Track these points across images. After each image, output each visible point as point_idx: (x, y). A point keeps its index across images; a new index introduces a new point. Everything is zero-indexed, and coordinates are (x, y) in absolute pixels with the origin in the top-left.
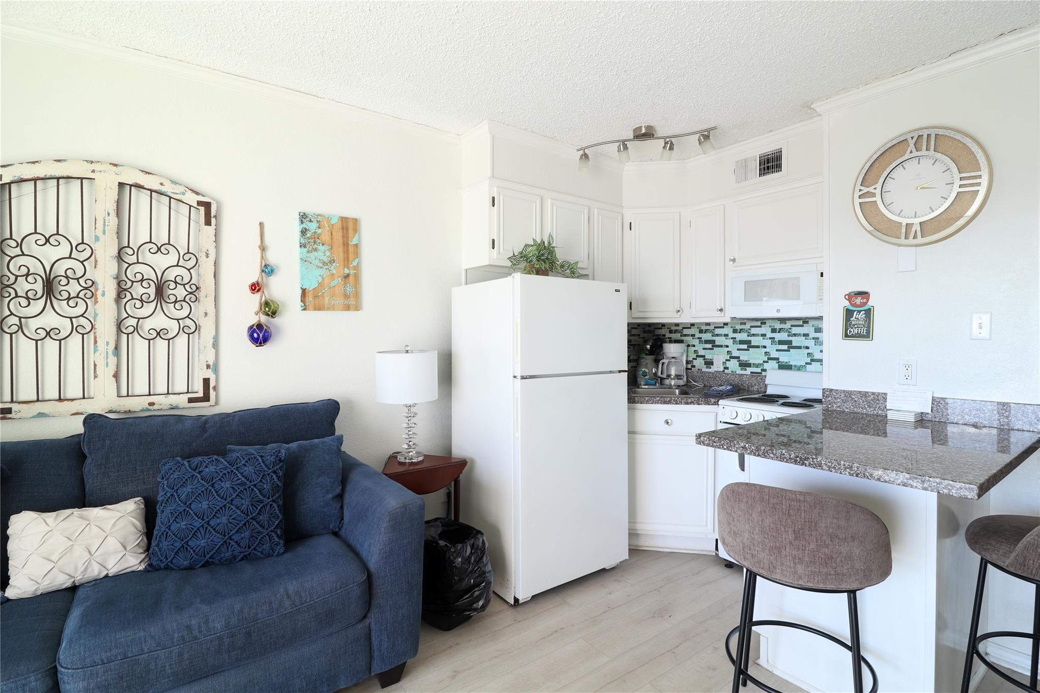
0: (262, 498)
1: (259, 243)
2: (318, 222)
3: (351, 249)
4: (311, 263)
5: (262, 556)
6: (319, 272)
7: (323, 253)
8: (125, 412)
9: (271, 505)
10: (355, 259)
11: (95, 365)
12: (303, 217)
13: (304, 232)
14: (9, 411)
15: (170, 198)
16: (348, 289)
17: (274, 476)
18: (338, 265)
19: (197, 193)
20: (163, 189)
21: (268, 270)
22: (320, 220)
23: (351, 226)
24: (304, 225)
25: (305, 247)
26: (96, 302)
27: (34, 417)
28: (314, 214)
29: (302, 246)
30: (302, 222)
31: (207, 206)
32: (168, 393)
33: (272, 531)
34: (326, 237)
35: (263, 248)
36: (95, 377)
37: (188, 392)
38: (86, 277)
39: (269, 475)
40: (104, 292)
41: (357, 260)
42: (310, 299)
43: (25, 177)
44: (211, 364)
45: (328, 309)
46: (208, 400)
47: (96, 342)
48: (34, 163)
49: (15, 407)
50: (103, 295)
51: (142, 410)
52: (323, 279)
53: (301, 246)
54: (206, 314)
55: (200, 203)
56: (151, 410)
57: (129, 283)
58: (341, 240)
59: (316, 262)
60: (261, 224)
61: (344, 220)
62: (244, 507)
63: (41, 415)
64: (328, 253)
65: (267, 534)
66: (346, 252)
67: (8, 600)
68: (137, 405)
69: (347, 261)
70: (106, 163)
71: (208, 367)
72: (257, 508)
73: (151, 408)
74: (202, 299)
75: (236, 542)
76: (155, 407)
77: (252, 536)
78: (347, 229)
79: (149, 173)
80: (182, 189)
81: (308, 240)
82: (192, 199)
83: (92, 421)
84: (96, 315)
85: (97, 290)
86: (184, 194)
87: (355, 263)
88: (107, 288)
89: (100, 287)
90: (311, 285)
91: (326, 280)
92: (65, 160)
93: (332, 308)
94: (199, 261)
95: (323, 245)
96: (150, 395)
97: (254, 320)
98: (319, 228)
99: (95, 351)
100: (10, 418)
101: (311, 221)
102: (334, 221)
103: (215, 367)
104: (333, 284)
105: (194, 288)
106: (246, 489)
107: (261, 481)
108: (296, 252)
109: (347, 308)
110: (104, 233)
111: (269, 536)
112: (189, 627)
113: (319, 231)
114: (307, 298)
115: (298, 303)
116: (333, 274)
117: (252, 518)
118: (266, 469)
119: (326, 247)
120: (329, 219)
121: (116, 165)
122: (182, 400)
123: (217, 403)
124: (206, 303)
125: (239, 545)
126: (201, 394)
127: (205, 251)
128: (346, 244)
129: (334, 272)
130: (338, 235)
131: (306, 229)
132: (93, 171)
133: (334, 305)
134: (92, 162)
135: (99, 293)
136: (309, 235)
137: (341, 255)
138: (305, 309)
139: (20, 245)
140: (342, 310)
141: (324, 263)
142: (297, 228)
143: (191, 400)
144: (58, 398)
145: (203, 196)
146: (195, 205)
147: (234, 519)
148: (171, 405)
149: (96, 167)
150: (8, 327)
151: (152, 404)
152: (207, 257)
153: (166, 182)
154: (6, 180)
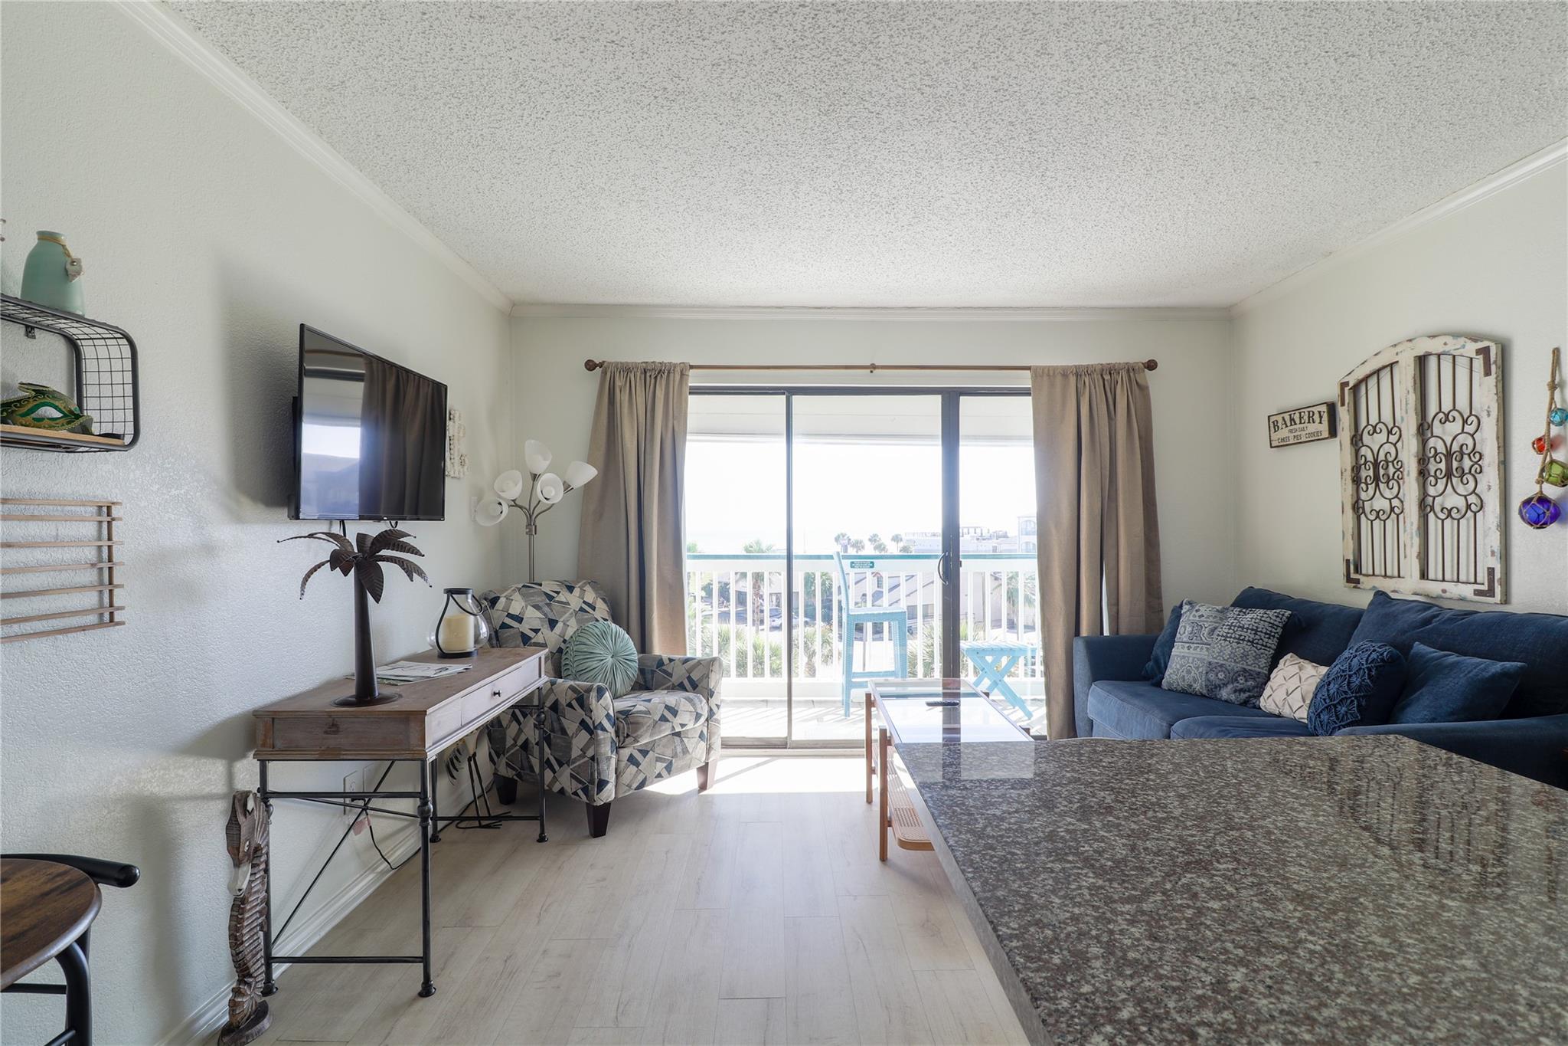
1: (1549, 379)
11: (1406, 545)
14: (1358, 581)
15: (1454, 356)
19: (1475, 340)
20: (1447, 349)
21: (1557, 418)
26: (1404, 483)
27: (1370, 589)
31: (1486, 351)
32: (1458, 581)
35: (1555, 385)
36: (1405, 557)
37: (1476, 582)
38: (1397, 459)
40: (1409, 471)
43: (1362, 378)
44: (1497, 551)
48: (1365, 364)
49: (1361, 578)
50: (1408, 475)
51: (1439, 600)
54: (1489, 488)
55: (1478, 352)
56: (1444, 598)
57: (1427, 459)
60: (1556, 352)
63: (1374, 588)
67: (1260, 708)
68: (1434, 588)
70: (1404, 341)
71: (1493, 553)
73: (1443, 595)
74: (1485, 468)
76: (1447, 595)
79: (1434, 336)
80: (1462, 340)
82: (1471, 348)
84: (1404, 495)
85: (1405, 470)
86: (1464, 347)
88: (1412, 466)
89: (1406, 465)
92: (1381, 351)
94: (1481, 422)
96: (1444, 580)
99: (1405, 531)
100: (1358, 587)
103: (1499, 555)
105: (1477, 455)
110: (1407, 413)
121: (1410, 340)
122: (1467, 591)
123: (1506, 600)
124: (1489, 475)
126: (1485, 587)
127: (1486, 408)
132: (1398, 354)
134: (1395, 345)
135: (1405, 473)
144: (1384, 575)
145: (1481, 341)
146: (1473, 355)
148: (1460, 596)
149: (1398, 349)
150: (1357, 507)
151: (1444, 591)
152: (1489, 415)
153: (1449, 339)
154: (1351, 385)
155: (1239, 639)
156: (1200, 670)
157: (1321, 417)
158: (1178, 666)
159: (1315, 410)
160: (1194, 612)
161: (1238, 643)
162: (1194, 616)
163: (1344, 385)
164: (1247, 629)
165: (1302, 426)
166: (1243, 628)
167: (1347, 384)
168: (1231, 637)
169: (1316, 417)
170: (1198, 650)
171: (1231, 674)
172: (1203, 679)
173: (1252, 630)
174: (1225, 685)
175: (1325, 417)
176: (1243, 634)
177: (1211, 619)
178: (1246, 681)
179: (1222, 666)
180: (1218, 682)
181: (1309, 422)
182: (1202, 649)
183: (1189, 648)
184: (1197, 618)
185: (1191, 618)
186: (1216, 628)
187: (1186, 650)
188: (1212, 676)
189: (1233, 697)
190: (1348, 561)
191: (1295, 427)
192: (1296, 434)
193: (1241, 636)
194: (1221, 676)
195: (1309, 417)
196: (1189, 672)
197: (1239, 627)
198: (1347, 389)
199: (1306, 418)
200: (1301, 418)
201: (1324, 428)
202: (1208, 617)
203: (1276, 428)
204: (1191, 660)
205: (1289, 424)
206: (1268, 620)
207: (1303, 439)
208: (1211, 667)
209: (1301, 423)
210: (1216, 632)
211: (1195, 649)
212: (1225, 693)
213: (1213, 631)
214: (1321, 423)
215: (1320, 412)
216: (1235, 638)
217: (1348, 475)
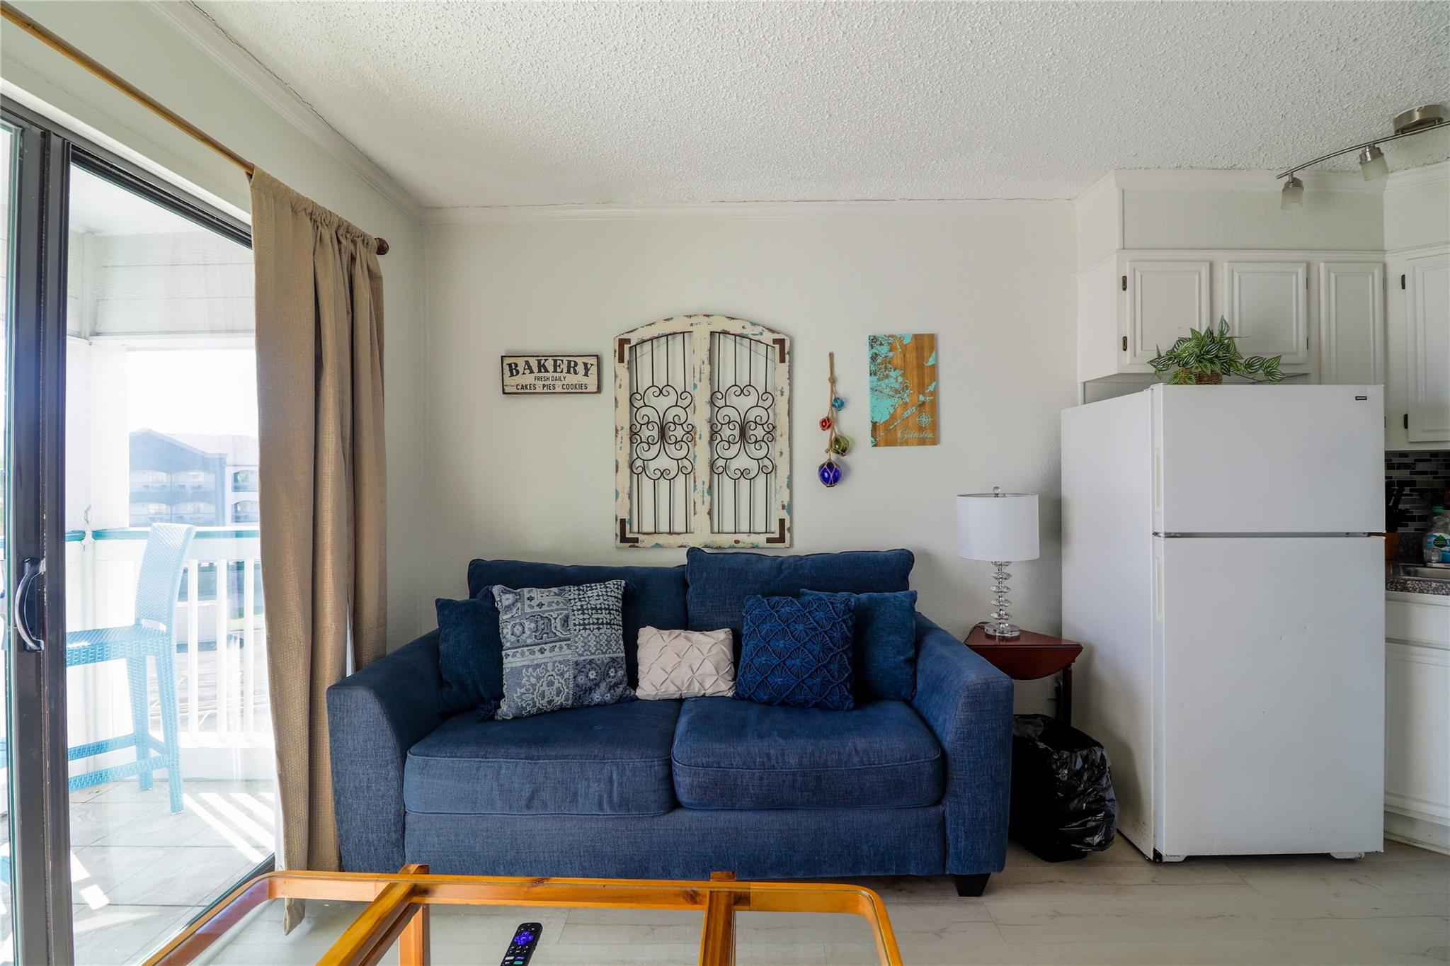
0: (833, 647)
1: (829, 376)
2: (889, 344)
3: (927, 371)
4: (882, 392)
5: (832, 707)
6: (889, 402)
7: (895, 379)
8: (717, 548)
9: (841, 656)
10: (931, 383)
11: (695, 503)
12: (874, 341)
13: (874, 358)
14: (636, 540)
15: (751, 339)
16: (924, 420)
17: (844, 626)
18: (911, 392)
19: (772, 331)
20: (745, 332)
21: (838, 404)
22: (893, 341)
23: (926, 343)
24: (874, 351)
25: (875, 374)
26: (695, 445)
27: (652, 547)
28: (885, 336)
29: (873, 373)
30: (872, 347)
31: (781, 342)
32: (750, 533)
33: (841, 683)
34: (898, 361)
35: (833, 381)
36: (695, 514)
37: (766, 532)
38: (687, 422)
39: (839, 623)
40: (700, 435)
41: (933, 385)
42: (881, 433)
43: (646, 338)
44: (786, 505)
45: (901, 444)
46: (783, 541)
47: (695, 482)
48: (651, 325)
49: (641, 537)
50: (700, 438)
51: (730, 547)
52: (895, 409)
53: (871, 374)
54: (781, 453)
55: (775, 341)
56: (736, 548)
57: (719, 426)
58: (915, 362)
59: (887, 391)
60: (831, 355)
61: (918, 338)
62: (815, 653)
63: (658, 546)
64: (900, 379)
65: (838, 685)
66: (921, 376)
67: (638, 699)
68: (725, 541)
69: (921, 388)
70: (701, 315)
71: (783, 507)
72: (828, 656)
73: (736, 545)
74: (778, 438)
75: (808, 687)
76: (740, 545)
77: (823, 684)
78: (922, 348)
79: (734, 319)
80: (760, 329)
81: (879, 366)
82: (768, 337)
83: (693, 553)
84: (695, 456)
85: (695, 434)
86: (761, 334)
87: (931, 388)
88: (703, 430)
89: (698, 430)
90: (883, 417)
91: (899, 411)
92: (672, 319)
93: (906, 443)
94: (775, 400)
95: (894, 370)
96: (735, 533)
97: (824, 459)
98: (890, 351)
99: (695, 489)
100: (637, 547)
101: (881, 344)
102: (907, 341)
103: (789, 508)
104: (906, 415)
105: (771, 426)
106: (817, 634)
107: (831, 629)
108: (866, 381)
109: (922, 442)
110: (700, 381)
111: (839, 688)
112: (768, 755)
113: (891, 354)
114: (878, 432)
115: (869, 439)
116: (906, 404)
117: (823, 666)
118: (836, 617)
119: (899, 372)
120: (901, 339)
121: (708, 316)
122: (761, 540)
123: (791, 545)
124: (782, 443)
125: (811, 690)
126: (777, 535)
127: (780, 388)
128: (920, 366)
129: (908, 400)
130: (911, 357)
131: (876, 354)
132: (692, 325)
133: (907, 439)
134: (691, 316)
135: (697, 436)
136: (879, 361)
137: (916, 380)
138: (875, 446)
139: (643, 398)
140: (917, 445)
141: (897, 391)
142: (866, 354)
143: (769, 540)
144: (668, 531)
145: (778, 333)
146: (771, 343)
147: (806, 663)
148: (752, 544)
149: (693, 320)
150: (636, 468)
151: (737, 542)
152: (782, 395)
153: (748, 325)
154: (633, 343)
155: (598, 623)
156: (566, 676)
157: (587, 370)
158: (533, 680)
159: (580, 361)
160: (527, 602)
161: (599, 629)
162: (530, 606)
163: (623, 342)
164: (601, 609)
165: (557, 375)
166: (596, 609)
167: (628, 341)
168: (589, 624)
169: (580, 368)
170: (557, 649)
171: (603, 669)
172: (571, 686)
173: (606, 609)
174: (597, 685)
175: (593, 370)
176: (600, 616)
177: (555, 606)
178: (616, 672)
179: (591, 662)
180: (589, 684)
181: (569, 372)
182: (561, 648)
183: (542, 651)
184: (537, 609)
185: (527, 610)
186: (567, 616)
187: (538, 655)
188: (581, 680)
189: (608, 697)
190: (623, 522)
191: (546, 374)
192: (546, 383)
193: (598, 619)
194: (592, 675)
195: (569, 367)
196: (551, 684)
197: (592, 609)
198: (627, 347)
199: (564, 367)
200: (555, 366)
201: (591, 381)
202: (550, 604)
203: (513, 370)
204: (550, 667)
205: (535, 369)
206: (613, 594)
207: (559, 389)
208: (579, 668)
209: (555, 371)
210: (571, 622)
211: (552, 649)
212: (597, 697)
213: (565, 621)
214: (586, 375)
215: (585, 364)
216: (593, 624)
217: (625, 433)
